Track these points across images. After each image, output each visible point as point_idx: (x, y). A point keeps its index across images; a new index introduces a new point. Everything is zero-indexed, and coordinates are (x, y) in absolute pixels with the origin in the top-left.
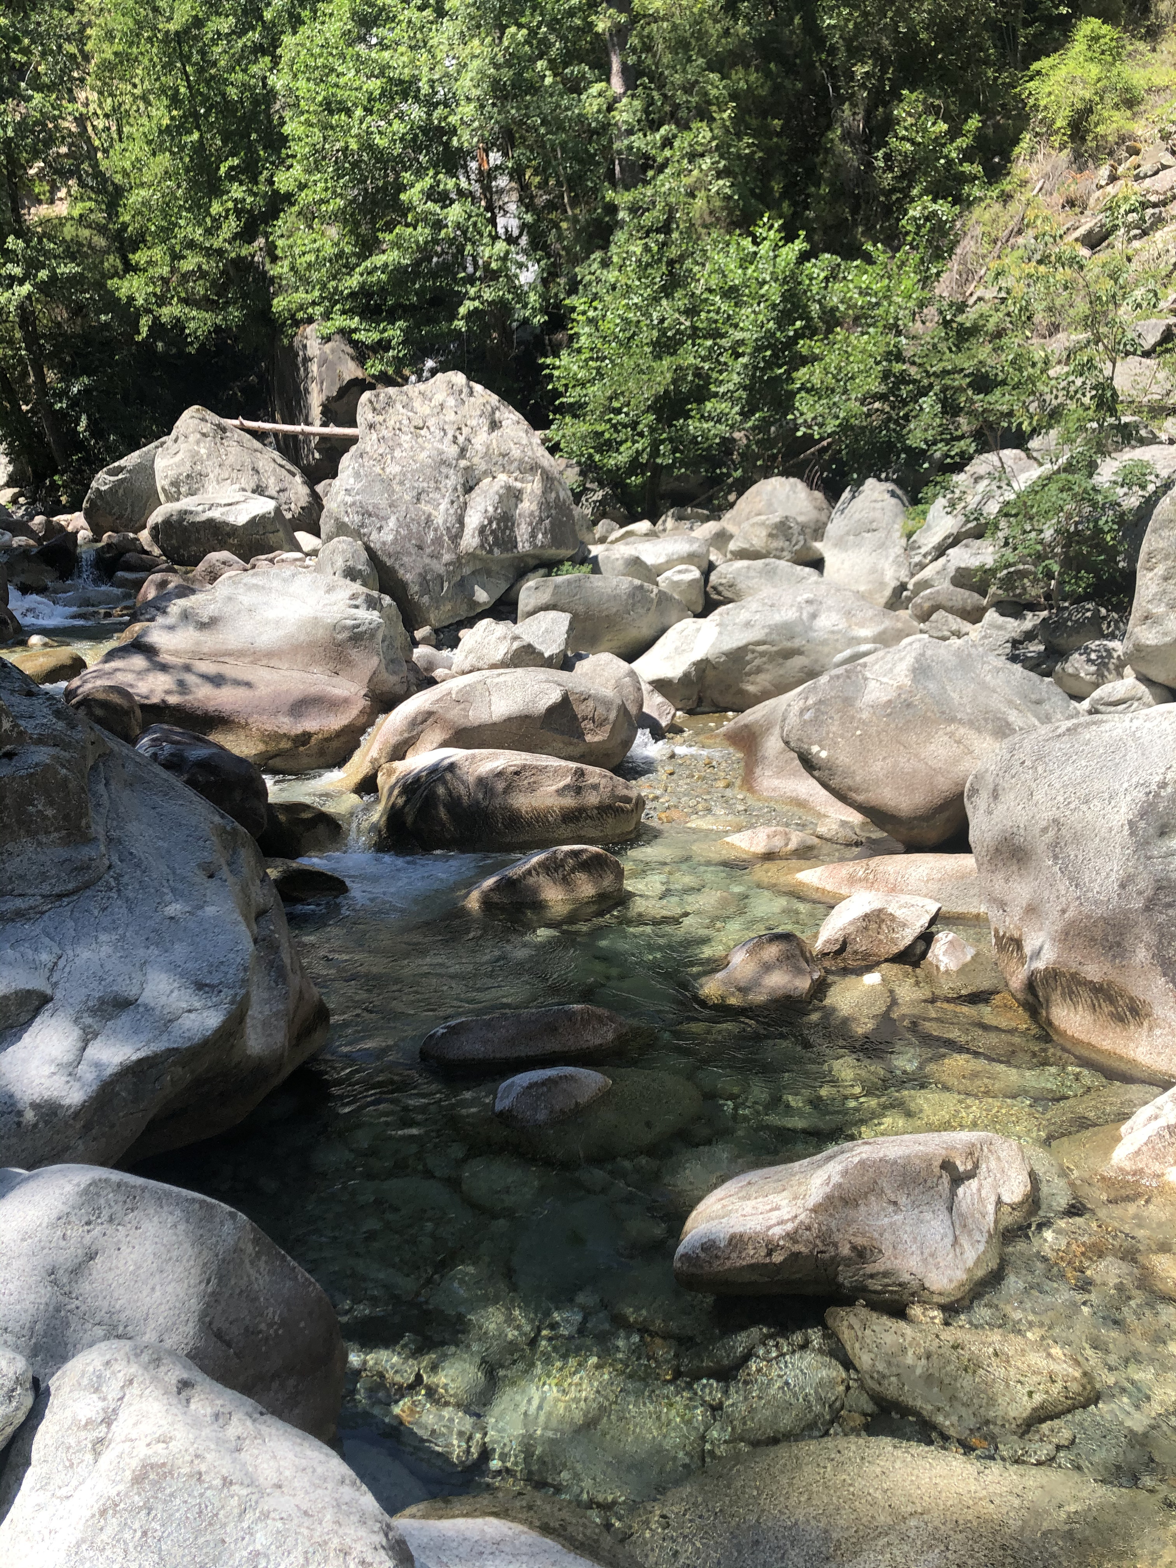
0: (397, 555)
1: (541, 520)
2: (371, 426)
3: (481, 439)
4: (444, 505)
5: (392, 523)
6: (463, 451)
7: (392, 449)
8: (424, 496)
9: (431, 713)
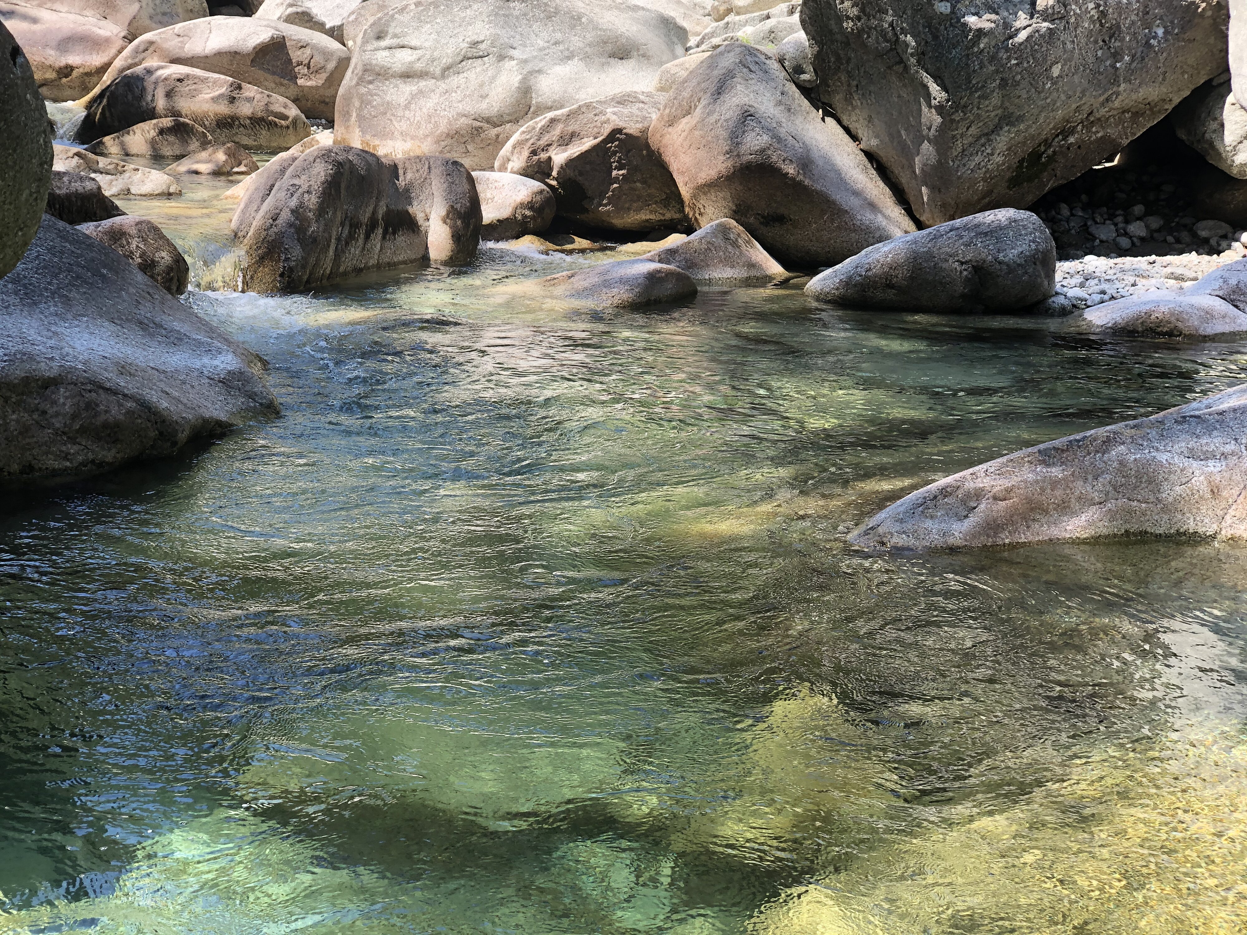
9: (151, 43)
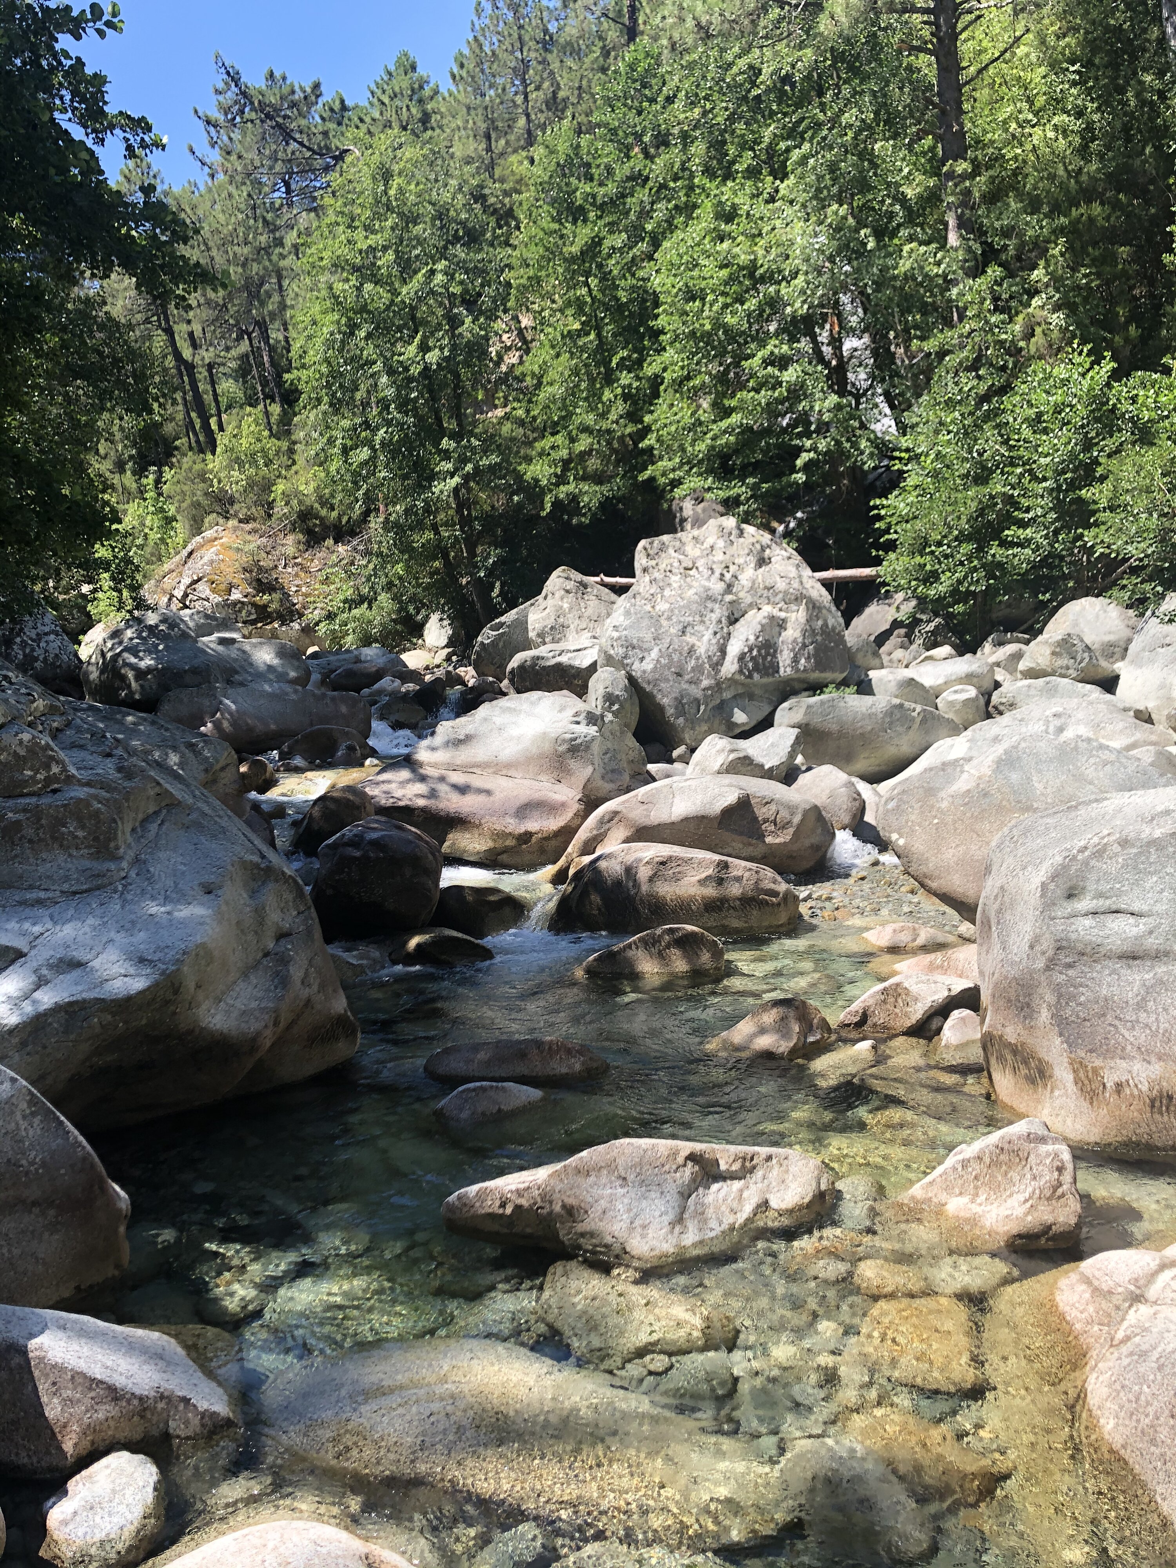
0: (655, 682)
1: (804, 646)
2: (645, 570)
3: (748, 575)
4: (708, 635)
5: (654, 654)
6: (729, 586)
7: (662, 589)
8: (689, 629)
9: (616, 813)
